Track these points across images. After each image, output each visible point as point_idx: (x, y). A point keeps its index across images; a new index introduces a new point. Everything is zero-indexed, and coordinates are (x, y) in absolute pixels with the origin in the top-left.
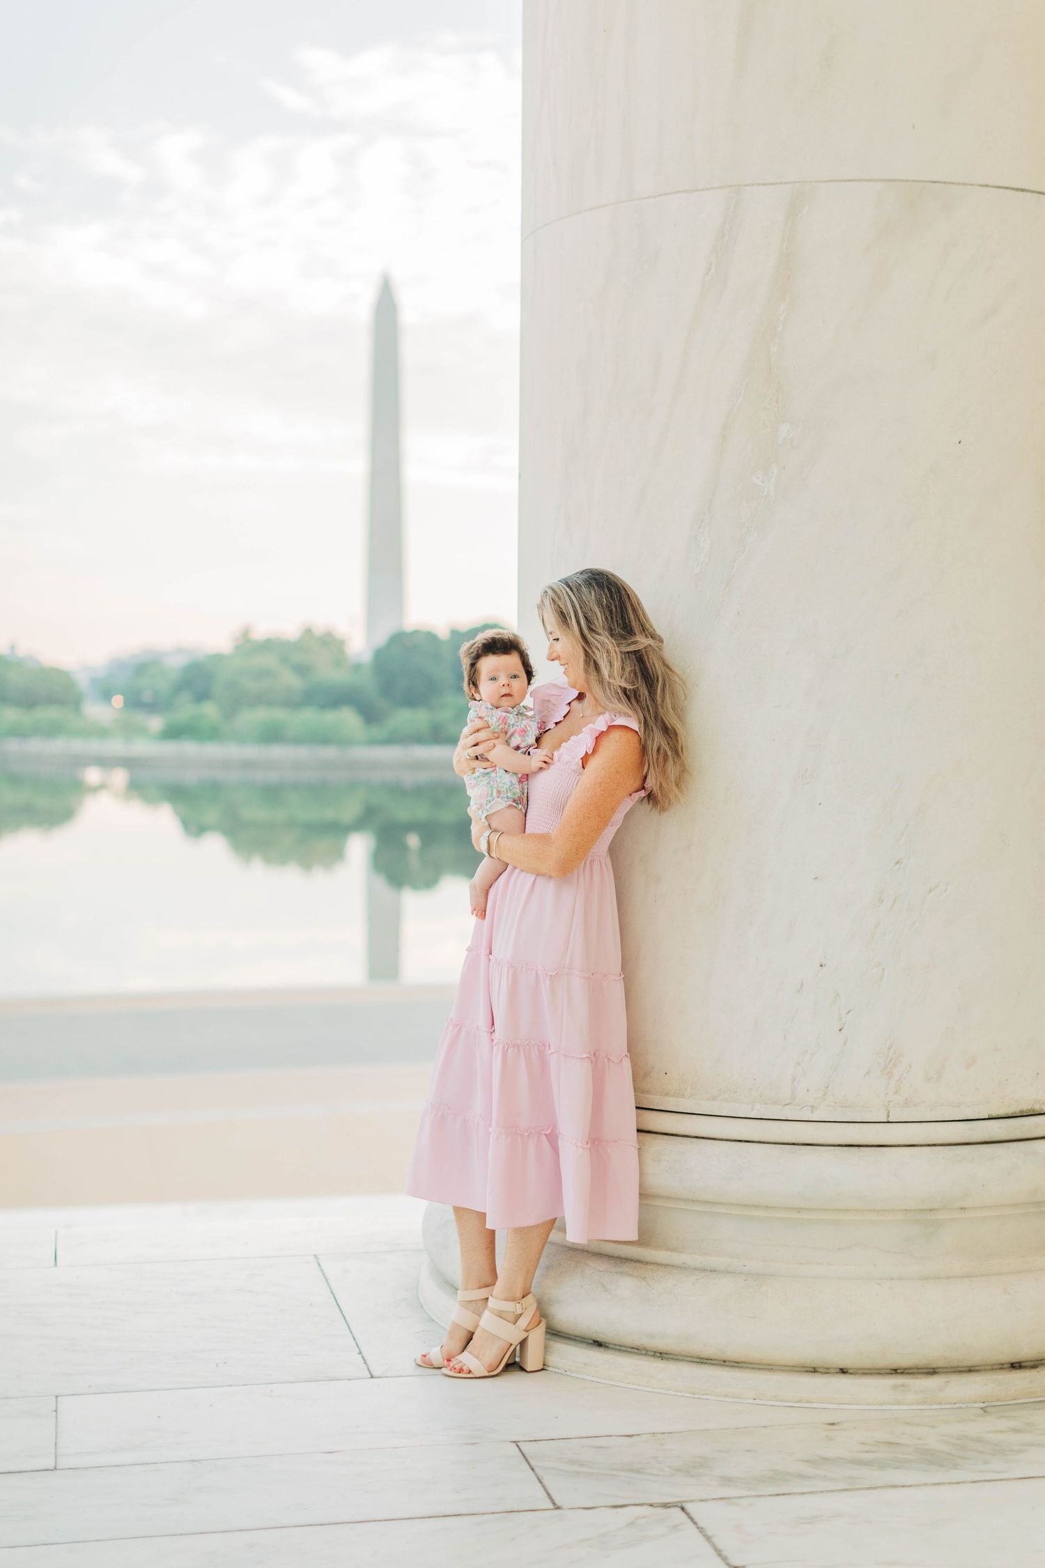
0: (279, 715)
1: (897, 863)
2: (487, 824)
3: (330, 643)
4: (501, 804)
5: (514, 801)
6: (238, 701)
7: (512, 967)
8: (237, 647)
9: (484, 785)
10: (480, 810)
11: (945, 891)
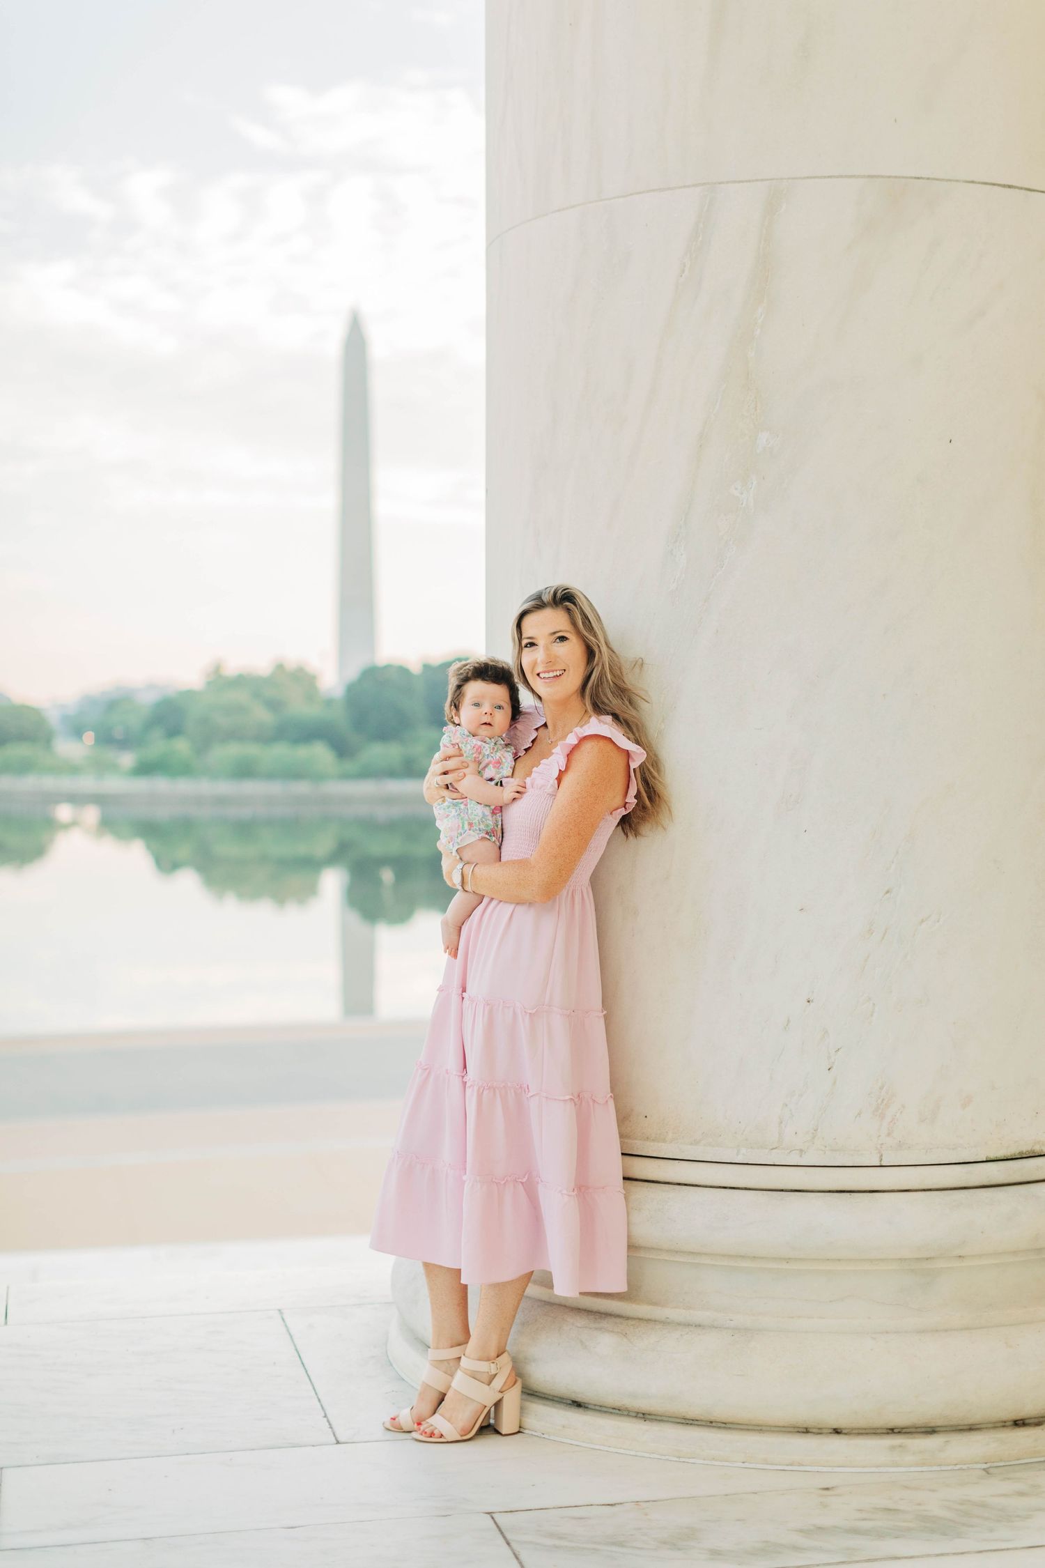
0: (252, 750)
1: (887, 892)
2: (458, 857)
3: (303, 678)
4: (473, 837)
5: (487, 833)
6: (209, 736)
7: (488, 1004)
8: (209, 683)
9: (454, 816)
10: (451, 843)
11: (938, 921)
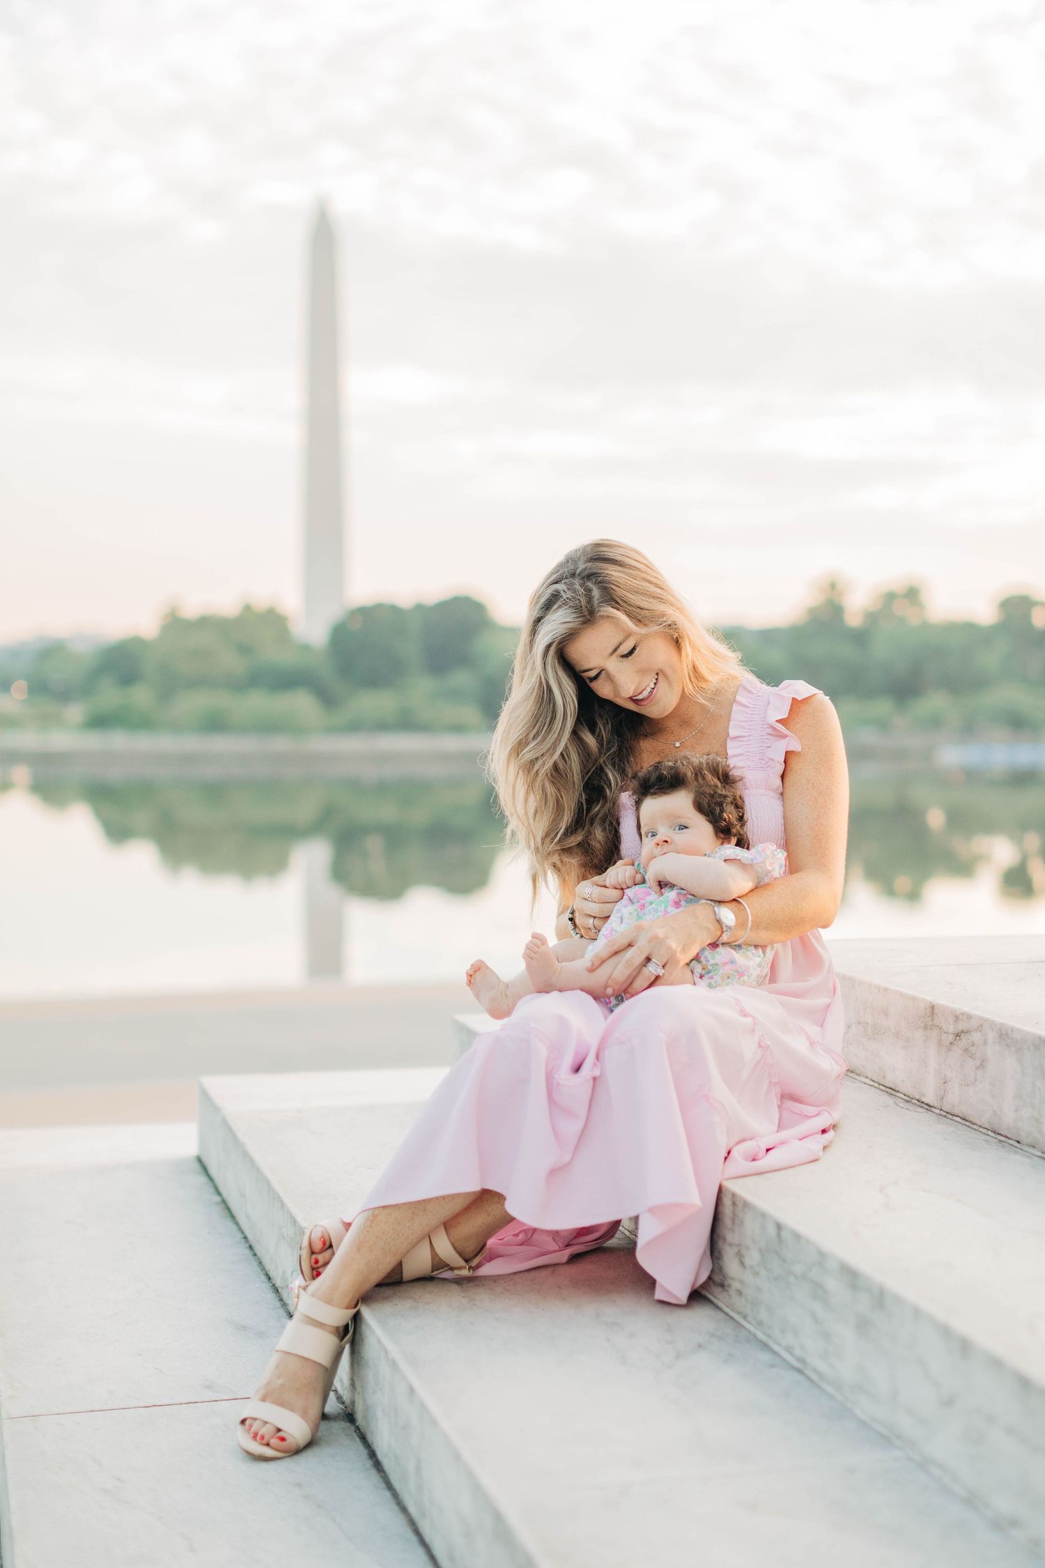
0: (222, 700)
3: (273, 620)
6: (173, 684)
8: (164, 630)
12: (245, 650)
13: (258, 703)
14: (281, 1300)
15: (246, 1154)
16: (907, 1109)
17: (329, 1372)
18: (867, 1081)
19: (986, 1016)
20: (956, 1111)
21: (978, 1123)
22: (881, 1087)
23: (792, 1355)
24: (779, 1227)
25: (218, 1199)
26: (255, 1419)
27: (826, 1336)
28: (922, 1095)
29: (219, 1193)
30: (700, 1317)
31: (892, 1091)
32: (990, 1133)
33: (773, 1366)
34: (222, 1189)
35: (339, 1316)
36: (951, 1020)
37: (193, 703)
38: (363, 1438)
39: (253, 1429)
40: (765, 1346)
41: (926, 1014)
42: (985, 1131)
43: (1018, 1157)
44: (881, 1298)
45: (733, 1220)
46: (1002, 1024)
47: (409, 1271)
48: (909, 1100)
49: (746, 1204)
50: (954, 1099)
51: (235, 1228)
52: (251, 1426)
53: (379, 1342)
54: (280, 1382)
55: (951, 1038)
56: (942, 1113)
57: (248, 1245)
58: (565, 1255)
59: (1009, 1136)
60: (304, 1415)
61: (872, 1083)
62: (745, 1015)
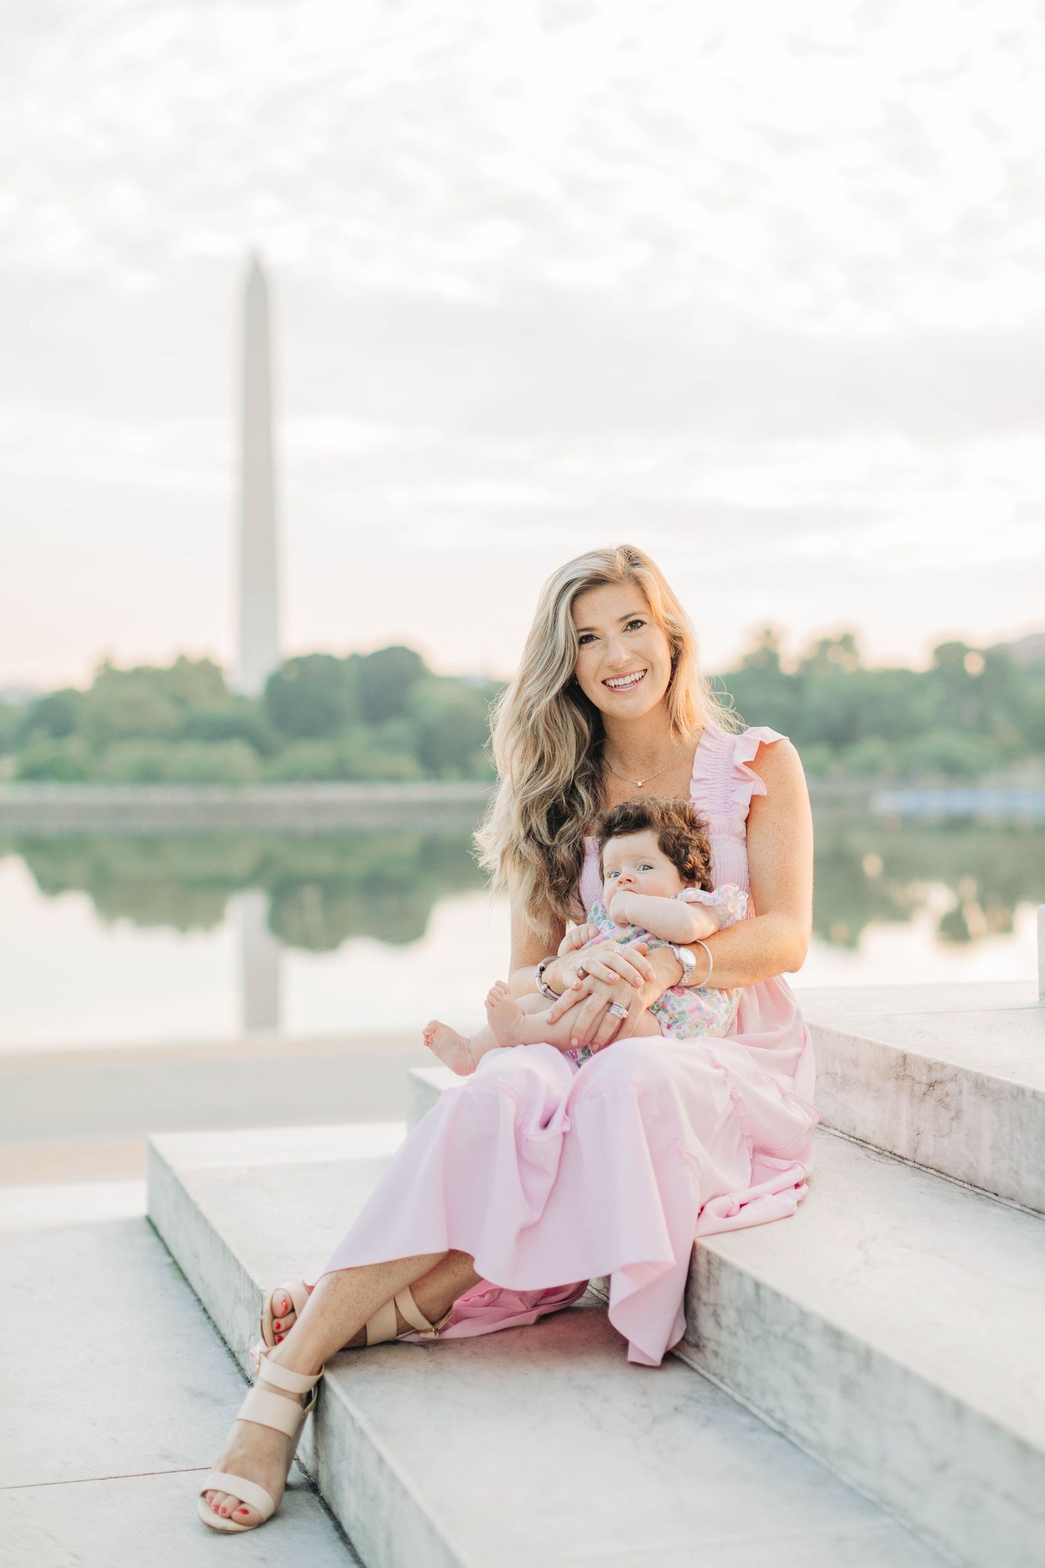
0: (156, 751)
3: (208, 671)
6: (106, 735)
8: (98, 681)
12: (179, 701)
13: (192, 754)
14: (238, 1364)
15: (199, 1215)
16: (879, 1161)
17: (292, 1441)
18: (837, 1133)
19: (960, 1065)
20: (930, 1164)
21: (953, 1175)
22: (852, 1139)
23: (772, 1418)
24: (757, 1286)
25: (169, 1260)
26: (216, 1491)
27: (809, 1398)
28: (895, 1147)
29: (170, 1254)
30: (675, 1379)
31: (863, 1143)
32: (966, 1185)
33: (753, 1430)
34: (173, 1250)
35: (302, 1383)
36: (924, 1071)
37: (127, 755)
38: (328, 1509)
39: (215, 1501)
40: (744, 1409)
41: (897, 1064)
42: (961, 1183)
43: (997, 1211)
44: (867, 1359)
45: (708, 1278)
46: (979, 1074)
47: (374, 1335)
48: (881, 1152)
49: (722, 1263)
50: (928, 1151)
51: (187, 1290)
52: (212, 1499)
53: (345, 1409)
54: (241, 1452)
55: (924, 1088)
56: (916, 1165)
57: (201, 1308)
58: (533, 1316)
59: (986, 1189)
60: (267, 1486)
61: (841, 1135)
62: (717, 1066)
